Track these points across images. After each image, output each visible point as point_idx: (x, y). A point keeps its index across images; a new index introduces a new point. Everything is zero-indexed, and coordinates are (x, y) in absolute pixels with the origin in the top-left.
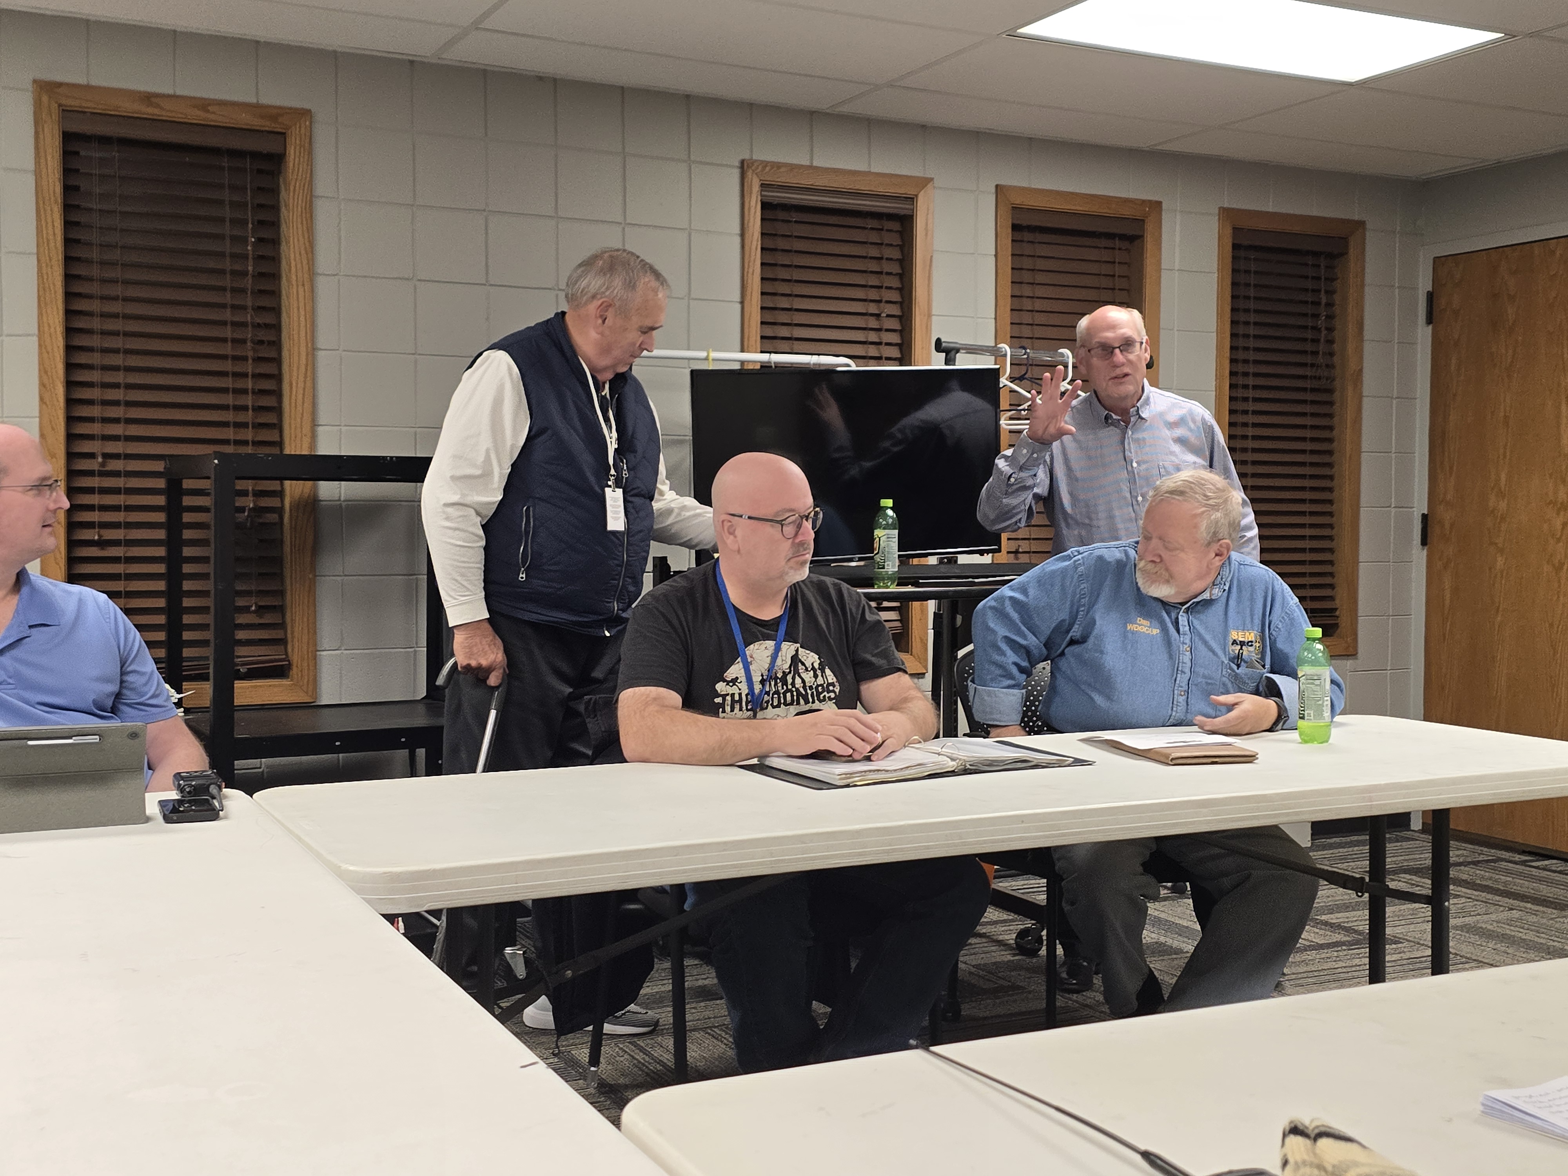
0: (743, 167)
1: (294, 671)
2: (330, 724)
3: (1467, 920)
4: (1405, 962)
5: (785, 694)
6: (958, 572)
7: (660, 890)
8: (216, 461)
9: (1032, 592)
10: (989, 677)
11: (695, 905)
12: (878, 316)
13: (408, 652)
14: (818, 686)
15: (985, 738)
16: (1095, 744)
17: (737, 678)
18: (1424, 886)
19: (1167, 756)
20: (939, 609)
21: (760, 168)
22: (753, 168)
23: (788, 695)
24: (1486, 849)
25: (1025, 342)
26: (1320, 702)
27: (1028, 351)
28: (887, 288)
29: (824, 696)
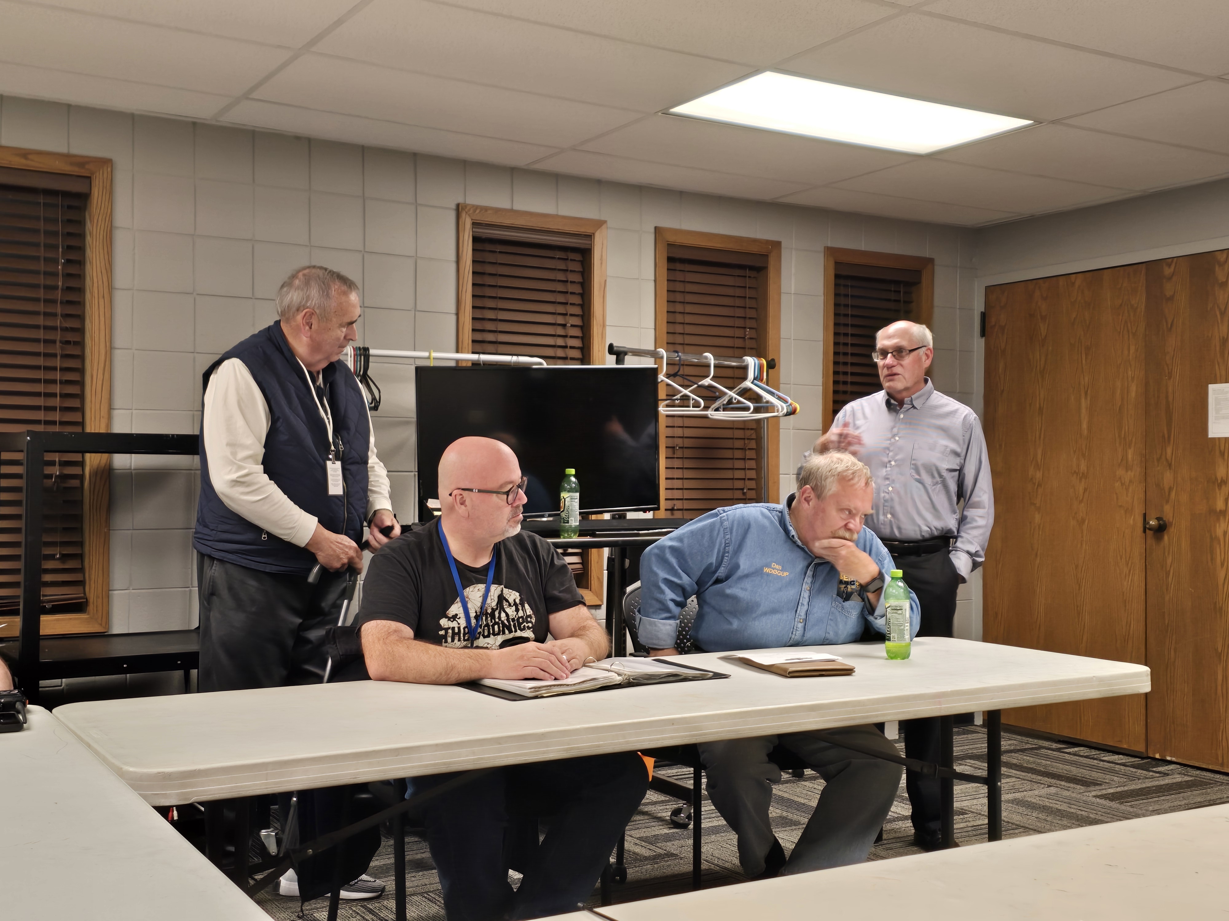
0: (459, 209)
1: (91, 607)
2: (120, 650)
3: (1018, 795)
4: (970, 829)
5: (493, 626)
6: (626, 525)
7: (386, 783)
8: (28, 438)
9: (686, 541)
10: (651, 610)
11: (414, 795)
12: (564, 326)
13: (185, 591)
14: (519, 618)
15: (645, 657)
16: (730, 661)
17: (456, 615)
18: (981, 769)
19: (785, 670)
20: (612, 554)
21: (471, 211)
22: (466, 210)
23: (496, 627)
24: (1031, 740)
25: (679, 348)
26: (902, 627)
27: (680, 354)
28: (571, 304)
29: (525, 626)
